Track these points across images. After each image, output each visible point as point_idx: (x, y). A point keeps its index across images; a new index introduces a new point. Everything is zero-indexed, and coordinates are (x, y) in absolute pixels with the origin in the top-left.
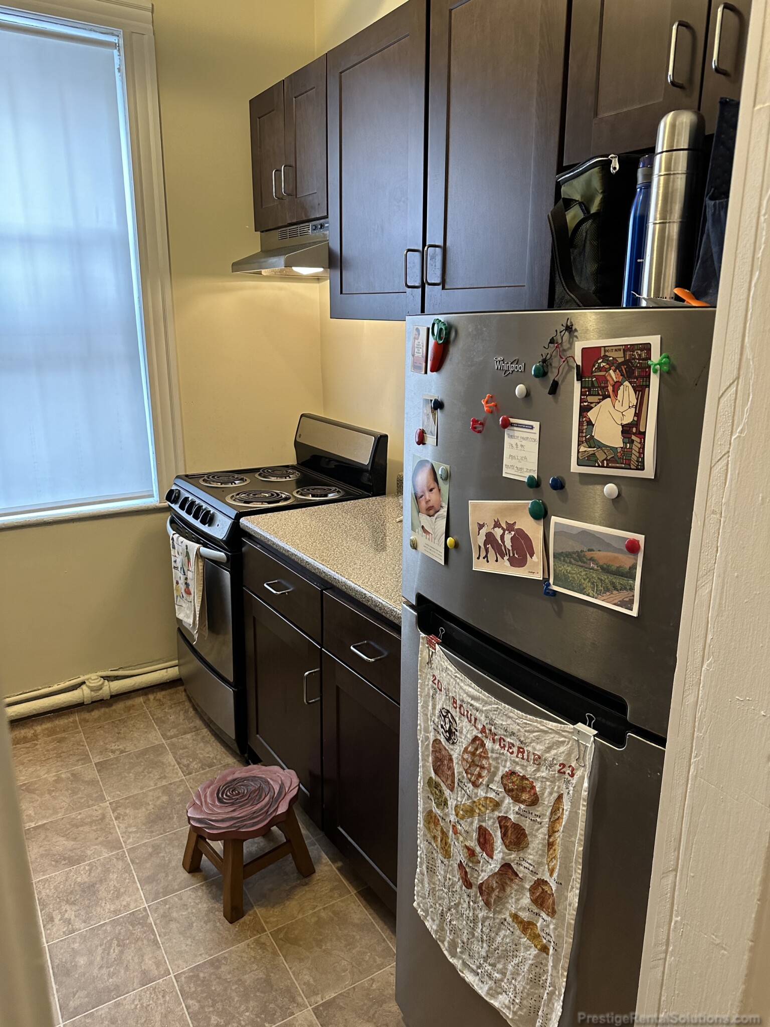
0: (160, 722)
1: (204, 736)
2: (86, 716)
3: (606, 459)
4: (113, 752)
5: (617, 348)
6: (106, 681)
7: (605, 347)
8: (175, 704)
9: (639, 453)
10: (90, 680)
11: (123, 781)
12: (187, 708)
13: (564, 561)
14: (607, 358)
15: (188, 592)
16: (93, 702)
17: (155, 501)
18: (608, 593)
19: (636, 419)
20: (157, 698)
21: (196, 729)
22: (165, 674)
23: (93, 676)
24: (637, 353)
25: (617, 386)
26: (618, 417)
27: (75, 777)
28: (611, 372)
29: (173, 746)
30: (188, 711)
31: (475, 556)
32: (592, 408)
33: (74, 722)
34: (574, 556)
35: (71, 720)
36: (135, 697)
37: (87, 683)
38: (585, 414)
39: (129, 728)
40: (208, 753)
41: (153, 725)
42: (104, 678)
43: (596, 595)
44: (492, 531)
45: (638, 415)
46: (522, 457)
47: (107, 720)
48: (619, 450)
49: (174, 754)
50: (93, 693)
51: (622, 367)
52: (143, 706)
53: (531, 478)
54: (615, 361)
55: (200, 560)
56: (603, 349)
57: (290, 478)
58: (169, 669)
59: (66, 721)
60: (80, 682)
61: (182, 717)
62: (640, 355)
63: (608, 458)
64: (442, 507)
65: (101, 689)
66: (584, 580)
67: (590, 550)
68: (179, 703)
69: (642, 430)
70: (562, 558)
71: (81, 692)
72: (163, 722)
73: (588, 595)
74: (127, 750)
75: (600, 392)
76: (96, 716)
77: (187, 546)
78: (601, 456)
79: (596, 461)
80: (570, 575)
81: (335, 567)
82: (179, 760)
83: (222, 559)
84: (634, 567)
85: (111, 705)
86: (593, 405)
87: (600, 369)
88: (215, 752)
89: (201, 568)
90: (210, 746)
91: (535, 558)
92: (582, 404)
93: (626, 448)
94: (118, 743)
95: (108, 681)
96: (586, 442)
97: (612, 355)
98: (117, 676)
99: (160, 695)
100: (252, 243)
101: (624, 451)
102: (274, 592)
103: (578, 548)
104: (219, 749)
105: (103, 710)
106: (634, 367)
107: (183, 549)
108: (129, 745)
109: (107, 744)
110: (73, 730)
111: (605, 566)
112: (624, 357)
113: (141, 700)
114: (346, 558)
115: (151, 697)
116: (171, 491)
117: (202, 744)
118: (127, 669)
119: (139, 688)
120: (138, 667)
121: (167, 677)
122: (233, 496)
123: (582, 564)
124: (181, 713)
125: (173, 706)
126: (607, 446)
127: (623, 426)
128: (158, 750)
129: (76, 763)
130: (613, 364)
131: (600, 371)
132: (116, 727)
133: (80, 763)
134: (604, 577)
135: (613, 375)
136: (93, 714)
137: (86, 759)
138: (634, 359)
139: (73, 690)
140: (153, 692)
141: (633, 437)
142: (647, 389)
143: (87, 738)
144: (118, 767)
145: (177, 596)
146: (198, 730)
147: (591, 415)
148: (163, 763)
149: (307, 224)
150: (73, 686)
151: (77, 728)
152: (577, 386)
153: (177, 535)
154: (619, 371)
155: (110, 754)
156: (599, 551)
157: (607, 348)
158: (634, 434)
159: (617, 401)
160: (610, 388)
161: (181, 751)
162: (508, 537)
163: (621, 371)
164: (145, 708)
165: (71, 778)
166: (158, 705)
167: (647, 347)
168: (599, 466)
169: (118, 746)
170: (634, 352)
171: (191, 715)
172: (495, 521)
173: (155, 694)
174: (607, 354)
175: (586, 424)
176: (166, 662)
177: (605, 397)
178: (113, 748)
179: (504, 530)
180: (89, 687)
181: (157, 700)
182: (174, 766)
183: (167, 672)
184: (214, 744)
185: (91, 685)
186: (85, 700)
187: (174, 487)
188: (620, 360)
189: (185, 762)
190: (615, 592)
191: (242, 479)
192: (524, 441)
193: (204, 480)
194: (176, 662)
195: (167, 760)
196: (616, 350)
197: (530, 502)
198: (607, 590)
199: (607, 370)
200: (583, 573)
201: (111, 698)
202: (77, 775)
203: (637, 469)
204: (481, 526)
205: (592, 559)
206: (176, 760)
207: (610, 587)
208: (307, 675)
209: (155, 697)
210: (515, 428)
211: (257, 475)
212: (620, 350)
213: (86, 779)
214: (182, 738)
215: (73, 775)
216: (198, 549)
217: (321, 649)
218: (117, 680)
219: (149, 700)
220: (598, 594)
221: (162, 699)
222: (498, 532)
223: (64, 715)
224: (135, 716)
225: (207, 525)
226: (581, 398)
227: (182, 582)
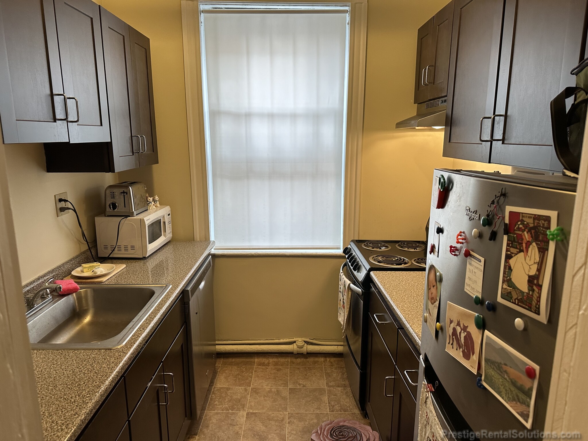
0: (328, 375)
1: (347, 392)
2: (294, 360)
3: (517, 299)
4: (300, 385)
5: (530, 216)
6: (306, 344)
7: (522, 213)
8: (339, 367)
9: (537, 300)
10: (298, 341)
11: (298, 403)
12: (344, 371)
13: (490, 366)
14: (523, 222)
15: (344, 307)
16: (298, 354)
17: (340, 252)
18: (514, 402)
19: (537, 273)
20: (331, 361)
21: (345, 386)
22: (336, 349)
23: (300, 339)
24: (542, 222)
25: (528, 244)
26: (527, 268)
27: (278, 392)
28: (525, 233)
29: (330, 391)
30: (344, 374)
31: (447, 342)
32: (512, 257)
33: (288, 362)
34: (496, 365)
35: (286, 360)
36: (319, 357)
37: (296, 343)
38: (508, 260)
39: (311, 374)
40: (346, 403)
41: (324, 377)
42: (305, 342)
43: (507, 400)
44: (456, 327)
45: (539, 270)
46: (474, 281)
47: (303, 366)
48: (525, 294)
49: (329, 397)
50: (298, 348)
51: (532, 231)
52: (322, 363)
53: (477, 297)
54: (528, 226)
55: (350, 291)
56: (521, 214)
57: (417, 249)
58: (339, 346)
59: (284, 360)
60: (293, 341)
61: (340, 376)
62: (543, 224)
63: (519, 298)
64: (437, 300)
65: (302, 348)
66: (501, 385)
67: (505, 365)
68: (341, 367)
69: (540, 283)
70: (489, 364)
71: (293, 347)
72: (329, 376)
73: (503, 398)
74: (306, 386)
75: (518, 246)
76: (298, 362)
77: (345, 281)
78: (515, 296)
79: (511, 298)
80: (493, 378)
81: (407, 316)
82: (330, 401)
83: (359, 293)
84: (531, 389)
85: (307, 358)
86: (513, 255)
87: (519, 229)
88: (350, 403)
89: (350, 295)
90: (348, 399)
91: (474, 356)
92: (507, 253)
93: (529, 294)
94: (304, 381)
95: (307, 344)
96: (507, 281)
97: (527, 220)
98: (312, 343)
99: (333, 359)
100: (412, 110)
101: (528, 296)
102: (378, 321)
103: (498, 360)
104: (353, 402)
105: (302, 359)
106: (539, 232)
107: (343, 282)
108: (308, 383)
109: (298, 379)
110: (286, 366)
111: (513, 381)
112: (534, 223)
113: (322, 359)
114: (418, 312)
115: (328, 359)
116: (347, 248)
117: (345, 396)
118: (318, 340)
119: (322, 352)
120: (324, 340)
121: (337, 351)
122: (373, 257)
123: (500, 373)
124: (341, 373)
125: (337, 368)
126: (518, 289)
127: (530, 277)
128: (321, 391)
129: (280, 385)
130: (527, 227)
131: (519, 231)
132: (306, 371)
133: (282, 386)
134: (513, 388)
135: (526, 236)
136: (297, 360)
137: (286, 384)
138: (540, 226)
139: (290, 344)
140: (329, 357)
141: (535, 287)
142: (546, 252)
143: (290, 373)
144: (299, 394)
145: (339, 308)
146: (345, 387)
147: (512, 261)
148: (321, 400)
149: (438, 100)
150: (290, 342)
151: (288, 365)
152: (505, 237)
153: (343, 274)
154: (530, 233)
155: (298, 385)
156: (511, 367)
157: (524, 215)
158: (535, 285)
159: (527, 256)
160: (524, 245)
161: (333, 396)
162: (463, 335)
163: (531, 234)
164: (323, 365)
165: (276, 392)
166: (330, 365)
167: (548, 219)
168: (513, 303)
169: (303, 382)
170: (539, 221)
171: (345, 377)
172: (458, 321)
173: (330, 358)
174: (523, 219)
175: (509, 269)
176: (338, 342)
177: (521, 251)
178: (300, 382)
179: (461, 330)
180: (296, 345)
181: (330, 362)
182: (326, 404)
183: (337, 348)
184: (351, 399)
185: (298, 344)
186: (294, 352)
187: (349, 246)
188: (531, 225)
189: (333, 403)
190: (518, 403)
191: (387, 247)
192: (476, 269)
193: (364, 245)
194: (342, 343)
195: (324, 399)
196: (529, 217)
197: (477, 314)
198: (514, 400)
199: (523, 231)
200: (501, 380)
201: (307, 354)
202: (279, 392)
203: (535, 313)
204: (451, 322)
205: (506, 372)
206: (328, 401)
207: (516, 398)
208: (387, 378)
209: (330, 360)
210: (473, 259)
211: (397, 246)
212: (531, 217)
213: (282, 395)
214: (336, 389)
215: (277, 391)
216: (349, 285)
217: (395, 365)
218: (312, 345)
219: (326, 360)
220: (508, 400)
221: (333, 362)
222: (459, 329)
223: (283, 356)
224: (317, 368)
225: (356, 271)
226: (507, 248)
227: (342, 300)
